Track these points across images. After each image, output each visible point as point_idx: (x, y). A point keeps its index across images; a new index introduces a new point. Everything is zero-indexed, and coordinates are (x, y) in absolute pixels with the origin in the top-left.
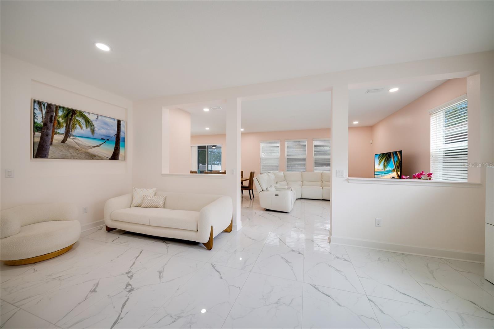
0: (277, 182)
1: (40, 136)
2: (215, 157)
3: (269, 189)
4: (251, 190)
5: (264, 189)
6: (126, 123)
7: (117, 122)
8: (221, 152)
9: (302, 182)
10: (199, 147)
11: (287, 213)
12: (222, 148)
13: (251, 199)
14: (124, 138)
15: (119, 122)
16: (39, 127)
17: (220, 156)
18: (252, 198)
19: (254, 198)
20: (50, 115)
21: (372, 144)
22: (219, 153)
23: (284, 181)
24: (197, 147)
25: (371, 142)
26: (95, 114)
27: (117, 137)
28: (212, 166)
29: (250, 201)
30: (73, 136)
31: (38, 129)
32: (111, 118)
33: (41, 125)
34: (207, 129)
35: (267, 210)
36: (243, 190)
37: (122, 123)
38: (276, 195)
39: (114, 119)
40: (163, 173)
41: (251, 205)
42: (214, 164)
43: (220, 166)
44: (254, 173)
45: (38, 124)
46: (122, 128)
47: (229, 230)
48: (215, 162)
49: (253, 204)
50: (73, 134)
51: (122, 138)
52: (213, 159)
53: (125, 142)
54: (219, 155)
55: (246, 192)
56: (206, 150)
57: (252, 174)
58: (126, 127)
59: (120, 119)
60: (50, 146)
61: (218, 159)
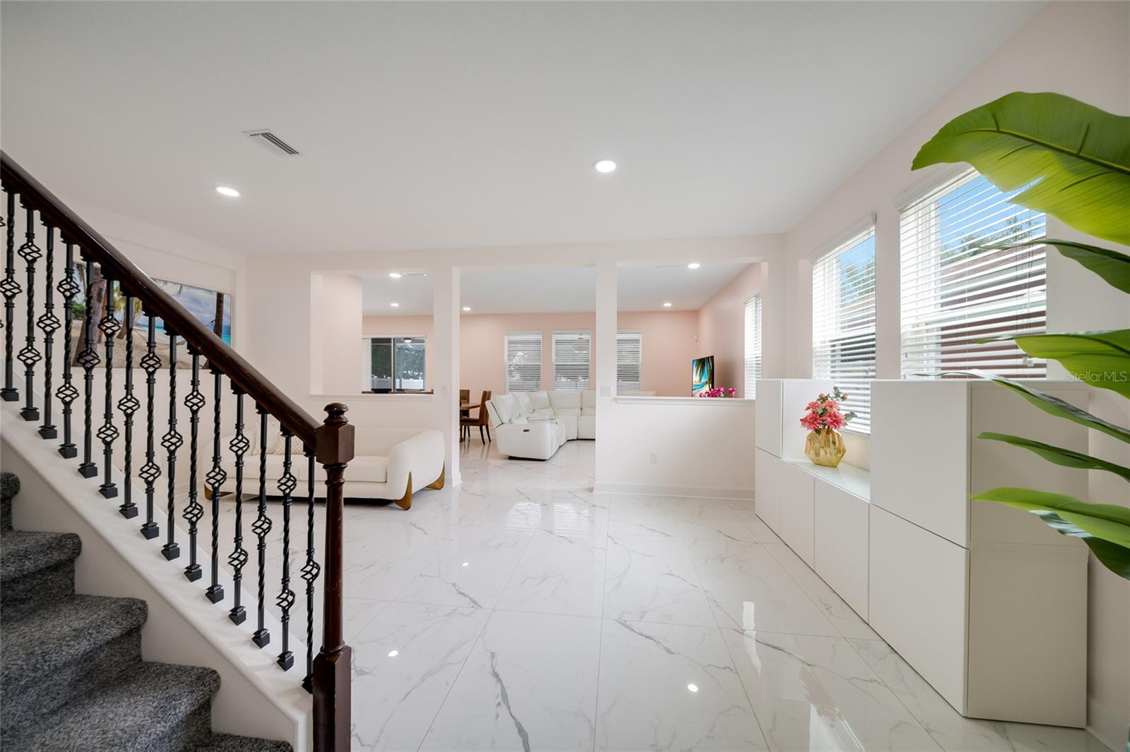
0: (534, 410)
1: (81, 326)
2: (410, 360)
3: (514, 421)
4: (484, 427)
5: (506, 420)
6: (232, 298)
7: (215, 297)
8: (424, 350)
9: (581, 409)
10: (374, 340)
11: (544, 460)
12: (426, 341)
13: (484, 444)
14: (229, 328)
15: (220, 297)
16: (78, 311)
17: (422, 359)
18: (486, 441)
19: (490, 441)
20: (97, 289)
21: (697, 341)
22: (417, 351)
23: (547, 408)
24: (370, 341)
25: (696, 337)
26: (175, 283)
27: (215, 325)
28: (403, 380)
29: (482, 448)
30: (138, 325)
31: (77, 313)
32: (206, 290)
33: (83, 306)
34: (395, 305)
35: (511, 458)
36: (471, 427)
37: (226, 298)
38: (525, 431)
39: (210, 291)
40: (312, 393)
41: (485, 453)
42: (407, 377)
43: (420, 381)
44: (490, 393)
45: (78, 305)
46: (226, 309)
47: (438, 485)
48: (409, 372)
49: (488, 452)
50: (138, 322)
51: (225, 326)
52: (405, 364)
53: (230, 334)
54: (418, 355)
55: (475, 431)
56: (390, 346)
57: (486, 396)
58: (232, 306)
59: (221, 291)
60: (98, 345)
61: (417, 364)
